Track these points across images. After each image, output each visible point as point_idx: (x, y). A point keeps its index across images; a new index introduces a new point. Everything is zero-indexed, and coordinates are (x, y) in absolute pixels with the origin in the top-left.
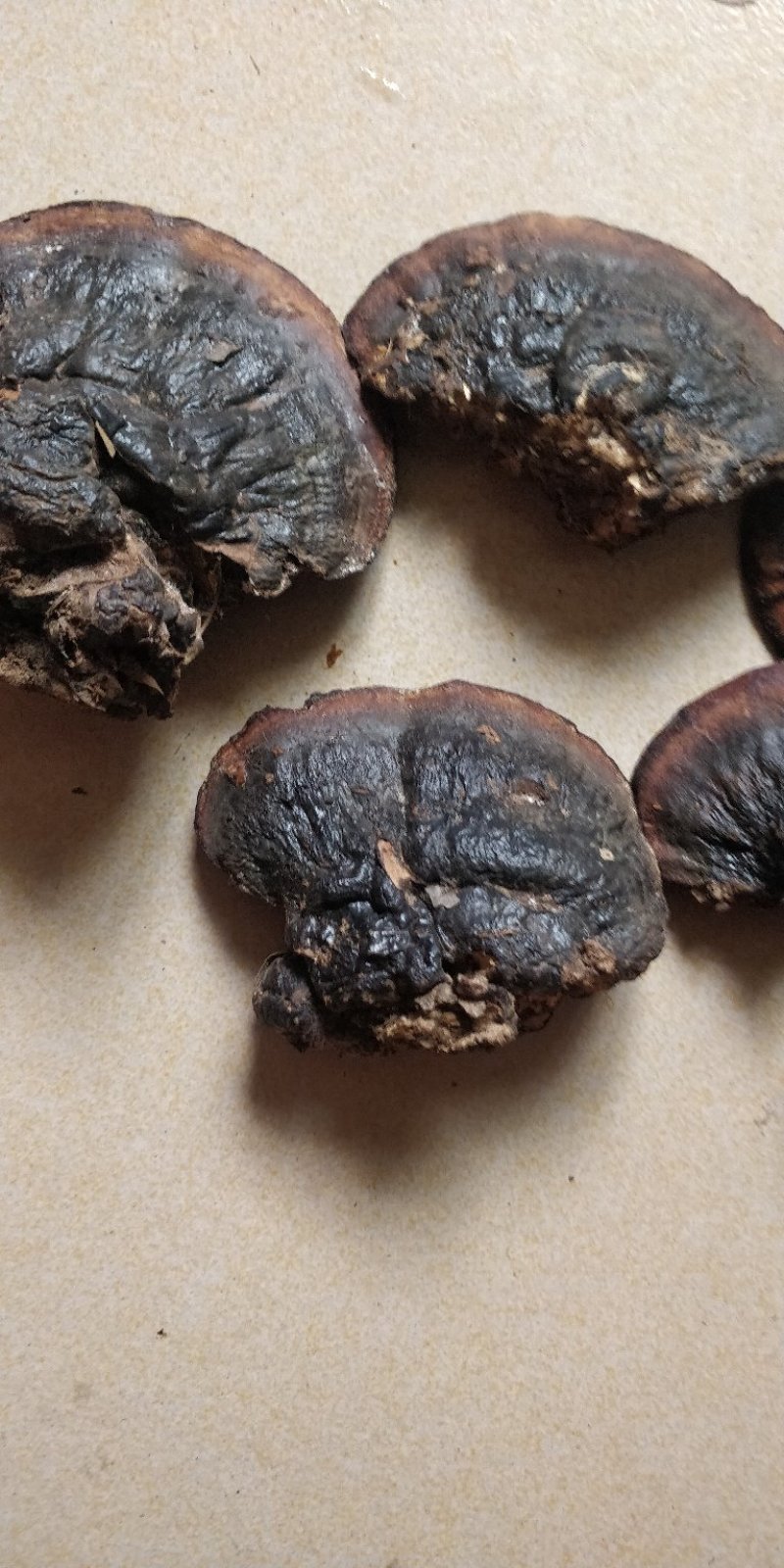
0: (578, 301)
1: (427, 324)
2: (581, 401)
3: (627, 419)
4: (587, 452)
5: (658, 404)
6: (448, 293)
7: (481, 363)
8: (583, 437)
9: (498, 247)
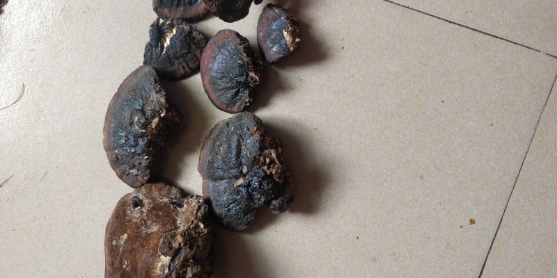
0: (122, 132)
1: (131, 168)
2: (144, 131)
3: (147, 119)
4: (156, 128)
5: (143, 112)
6: (124, 164)
7: (139, 155)
8: (152, 129)
9: (112, 152)
